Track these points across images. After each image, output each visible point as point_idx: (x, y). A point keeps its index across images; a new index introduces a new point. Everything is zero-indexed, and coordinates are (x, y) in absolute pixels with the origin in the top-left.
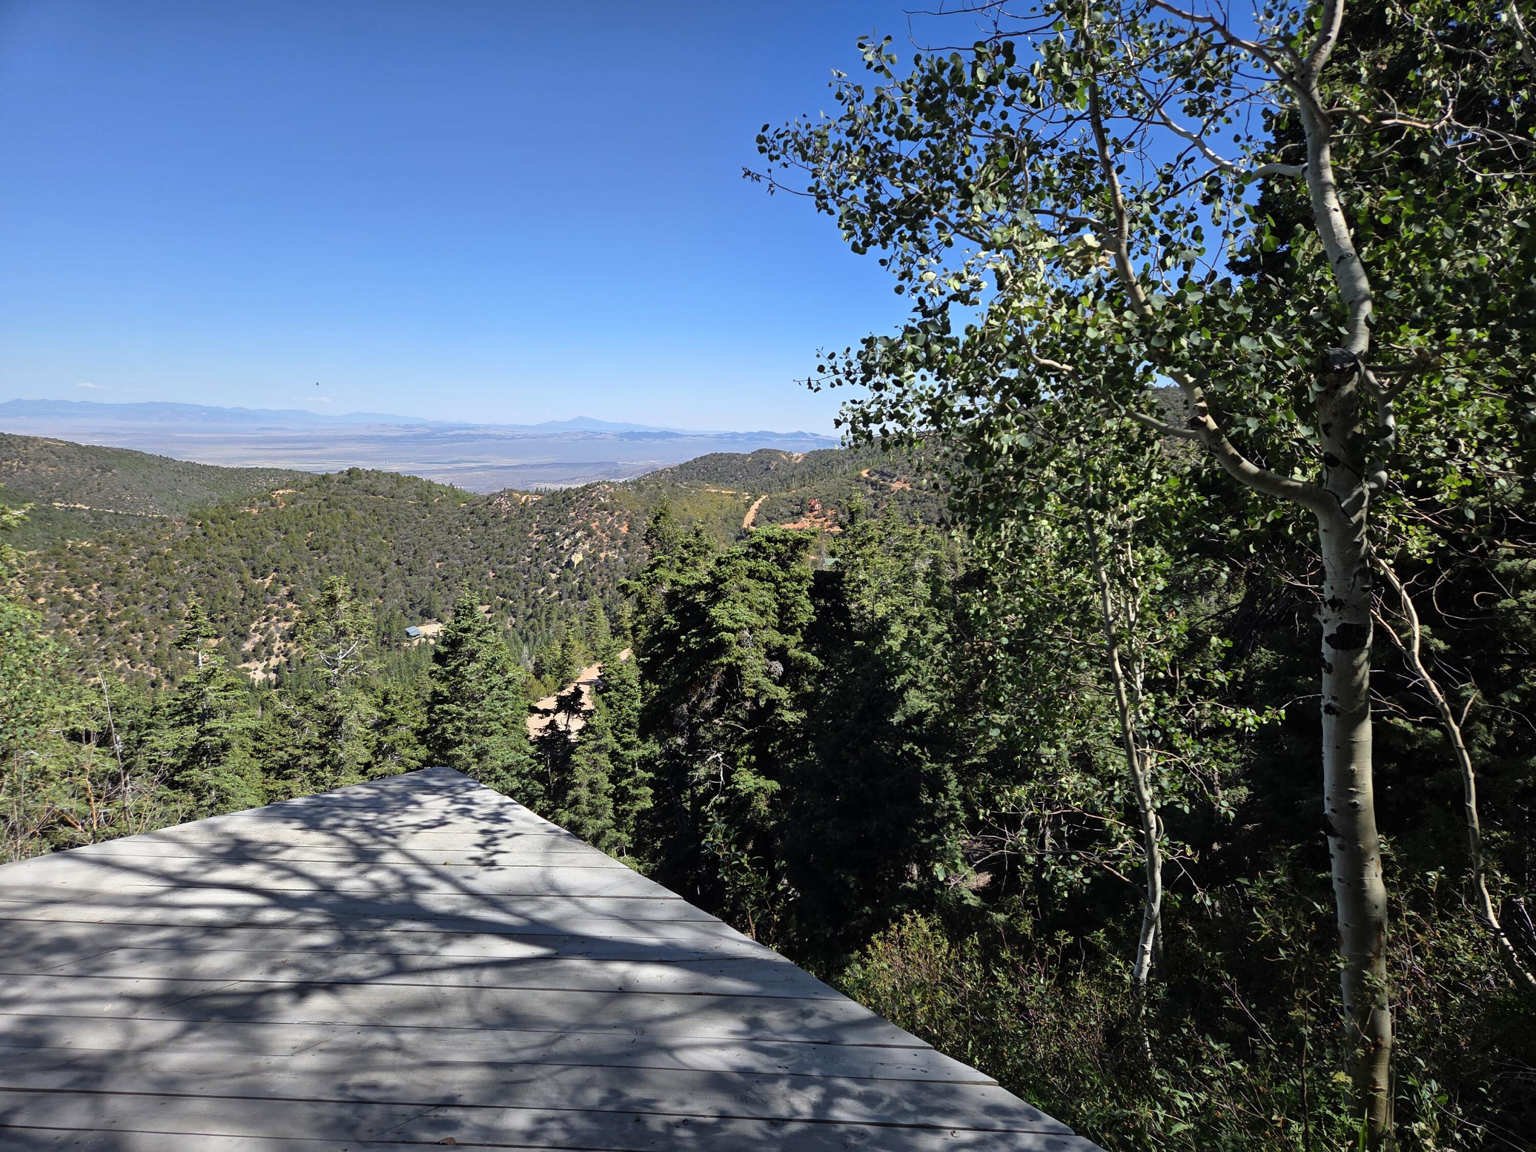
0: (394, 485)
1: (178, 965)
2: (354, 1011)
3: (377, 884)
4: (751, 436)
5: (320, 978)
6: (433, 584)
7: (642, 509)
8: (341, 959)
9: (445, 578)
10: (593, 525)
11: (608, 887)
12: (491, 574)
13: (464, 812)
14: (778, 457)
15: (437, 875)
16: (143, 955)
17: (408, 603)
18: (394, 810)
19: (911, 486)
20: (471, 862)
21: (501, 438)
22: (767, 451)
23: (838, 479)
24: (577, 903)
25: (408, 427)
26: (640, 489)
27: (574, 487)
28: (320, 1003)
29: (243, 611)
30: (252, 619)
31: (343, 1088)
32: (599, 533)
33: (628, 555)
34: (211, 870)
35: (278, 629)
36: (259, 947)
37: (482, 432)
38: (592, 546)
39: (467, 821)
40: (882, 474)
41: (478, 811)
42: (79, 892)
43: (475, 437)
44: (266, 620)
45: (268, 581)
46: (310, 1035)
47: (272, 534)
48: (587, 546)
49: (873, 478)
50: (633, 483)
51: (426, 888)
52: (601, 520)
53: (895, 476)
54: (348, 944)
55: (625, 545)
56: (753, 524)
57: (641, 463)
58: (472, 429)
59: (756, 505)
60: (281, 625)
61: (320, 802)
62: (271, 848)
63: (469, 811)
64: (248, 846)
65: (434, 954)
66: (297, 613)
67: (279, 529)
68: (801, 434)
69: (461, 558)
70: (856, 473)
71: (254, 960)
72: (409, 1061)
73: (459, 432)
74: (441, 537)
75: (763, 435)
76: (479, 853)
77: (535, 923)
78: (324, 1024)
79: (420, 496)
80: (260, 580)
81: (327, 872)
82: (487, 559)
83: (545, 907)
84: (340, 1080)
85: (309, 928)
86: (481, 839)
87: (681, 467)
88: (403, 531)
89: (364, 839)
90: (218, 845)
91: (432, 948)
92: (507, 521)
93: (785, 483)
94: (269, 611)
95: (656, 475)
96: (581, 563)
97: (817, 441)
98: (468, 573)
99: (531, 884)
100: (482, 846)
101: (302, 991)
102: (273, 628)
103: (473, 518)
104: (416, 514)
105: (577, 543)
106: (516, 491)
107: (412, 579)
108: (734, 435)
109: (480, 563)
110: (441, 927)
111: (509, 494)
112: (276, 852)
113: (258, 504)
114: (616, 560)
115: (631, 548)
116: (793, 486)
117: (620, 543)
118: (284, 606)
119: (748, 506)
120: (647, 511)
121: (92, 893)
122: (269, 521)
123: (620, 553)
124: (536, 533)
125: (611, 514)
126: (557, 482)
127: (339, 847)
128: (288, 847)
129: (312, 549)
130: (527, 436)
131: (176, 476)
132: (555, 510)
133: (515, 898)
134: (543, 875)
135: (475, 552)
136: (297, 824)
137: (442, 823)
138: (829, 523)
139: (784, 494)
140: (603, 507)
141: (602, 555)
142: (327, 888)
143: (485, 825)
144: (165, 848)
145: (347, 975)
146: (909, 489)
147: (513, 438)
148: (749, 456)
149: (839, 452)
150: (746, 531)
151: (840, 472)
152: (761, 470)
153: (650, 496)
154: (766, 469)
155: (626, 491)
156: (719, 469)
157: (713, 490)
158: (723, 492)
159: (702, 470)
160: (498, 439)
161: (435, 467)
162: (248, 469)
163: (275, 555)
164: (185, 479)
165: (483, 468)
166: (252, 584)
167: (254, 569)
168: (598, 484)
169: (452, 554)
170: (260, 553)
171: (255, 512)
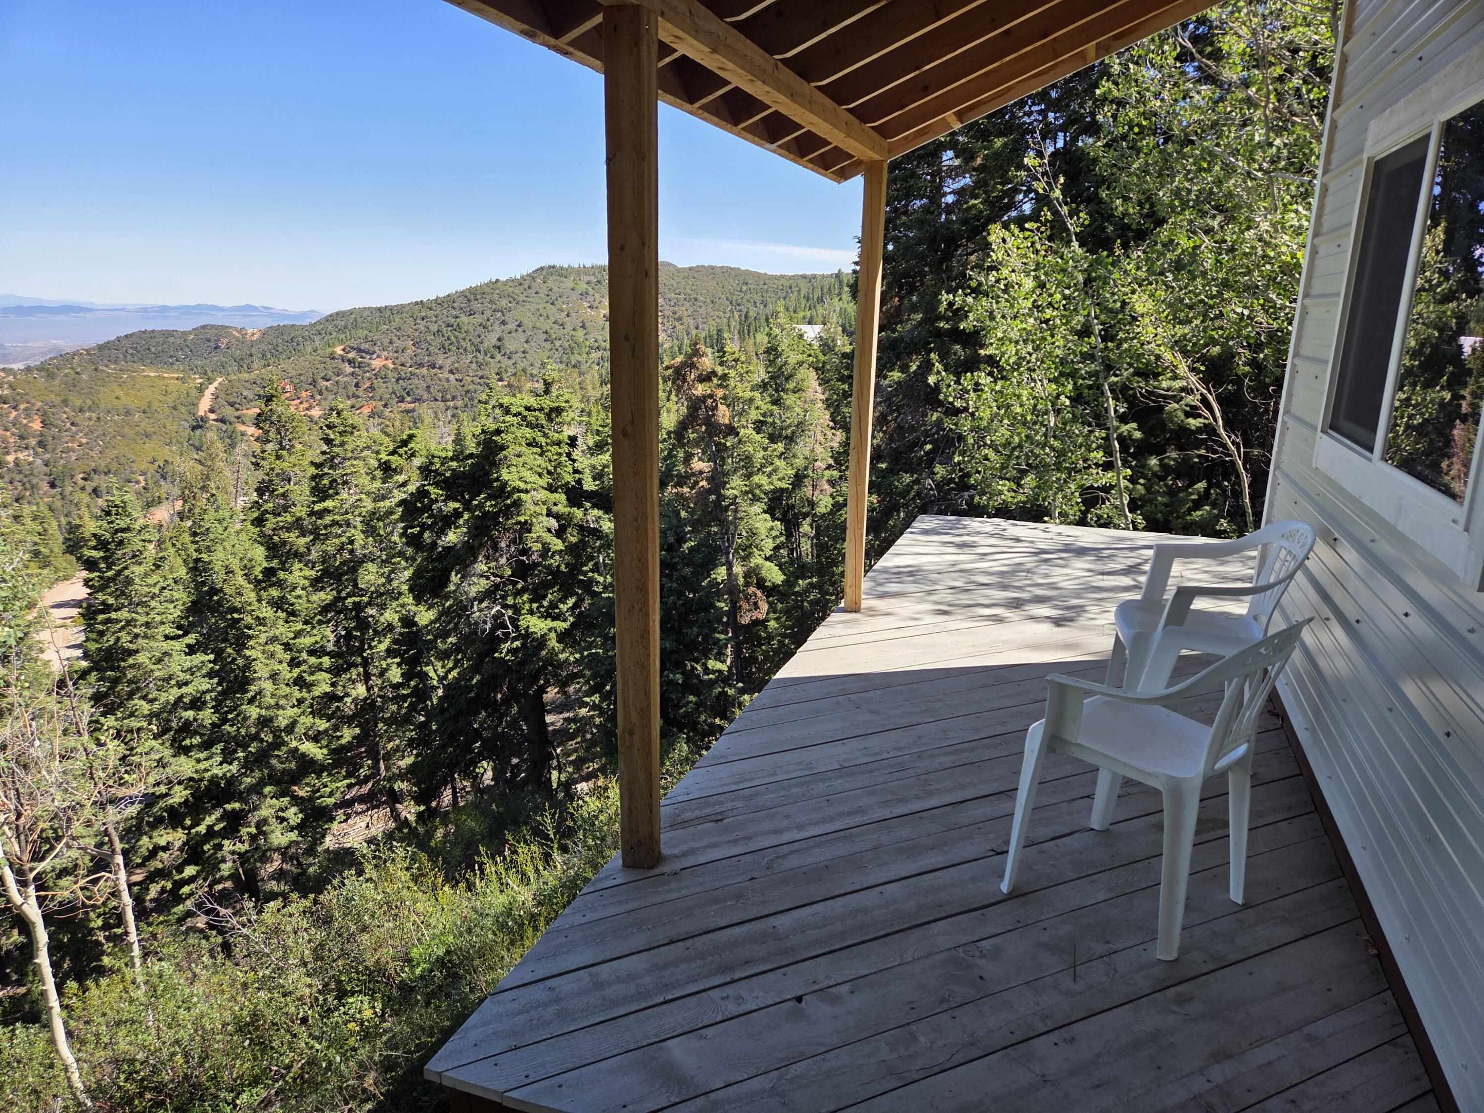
4: (186, 310)
7: (57, 400)
14: (229, 335)
19: (394, 363)
22: (213, 327)
23: (309, 357)
26: (51, 376)
33: (47, 456)
40: (359, 350)
49: (350, 356)
50: (41, 368)
53: (374, 352)
55: (42, 444)
56: (212, 411)
57: (40, 344)
59: (212, 389)
68: (249, 307)
70: (329, 350)
75: (201, 309)
87: (100, 348)
93: (242, 363)
95: (67, 358)
97: (271, 315)
108: (164, 309)
114: (30, 464)
115: (50, 448)
116: (255, 366)
117: (33, 442)
119: (201, 390)
120: (65, 402)
123: (36, 454)
138: (305, 405)
139: (245, 376)
141: (10, 458)
146: (392, 366)
148: (190, 333)
149: (303, 327)
150: (204, 419)
151: (309, 349)
152: (209, 349)
153: (66, 383)
154: (216, 348)
155: (31, 380)
156: (153, 349)
157: (152, 374)
158: (166, 375)
159: (130, 351)
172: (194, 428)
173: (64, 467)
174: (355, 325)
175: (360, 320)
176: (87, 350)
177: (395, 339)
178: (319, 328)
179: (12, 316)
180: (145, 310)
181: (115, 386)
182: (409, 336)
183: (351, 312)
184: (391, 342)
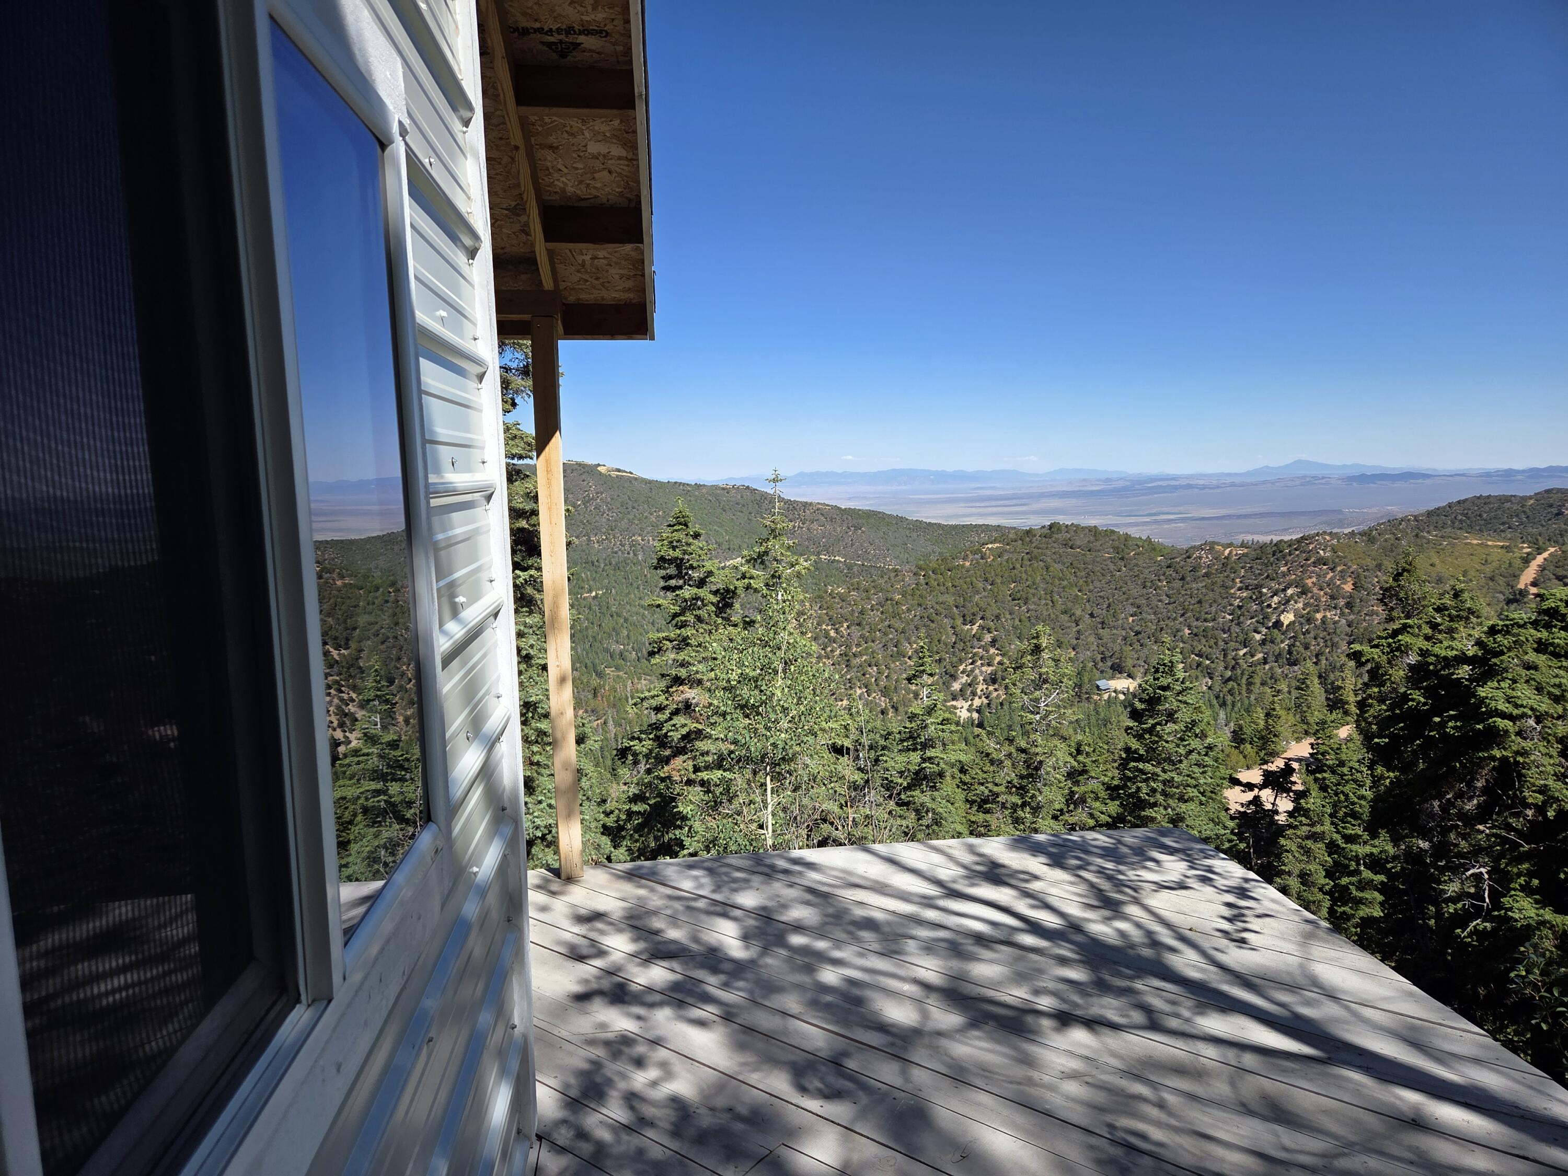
0: (1092, 538)
1: (955, 964)
2: (1114, 1054)
3: (1122, 934)
4: (1534, 473)
5: (1079, 1013)
6: (1125, 639)
7: (1372, 564)
8: (1095, 1000)
9: (1137, 633)
10: (1309, 582)
11: (1385, 999)
12: (1187, 631)
13: (1205, 880)
15: (1183, 939)
16: (929, 948)
17: (1100, 656)
18: (1133, 863)
20: (1218, 934)
21: (1204, 487)
22: (1560, 490)
24: (1347, 1008)
25: (1108, 480)
26: (1372, 540)
27: (1287, 538)
28: (1079, 1036)
29: (954, 653)
30: (961, 661)
31: (1111, 1127)
32: (1315, 590)
33: (1352, 617)
34: (973, 885)
35: (981, 672)
36: (1021, 967)
37: (1183, 482)
38: (1306, 605)
39: (1208, 890)
41: (1220, 882)
42: (877, 882)
43: (1176, 488)
44: (972, 664)
45: (975, 627)
46: (1074, 1064)
47: (980, 585)
48: (1300, 605)
50: (1362, 534)
51: (1173, 950)
52: (1318, 576)
54: (1102, 987)
55: (1349, 605)
56: (1534, 584)
57: (1374, 510)
58: (1174, 479)
59: (1540, 559)
60: (984, 669)
61: (1060, 842)
62: (1022, 876)
63: (1211, 880)
64: (1003, 871)
65: (1187, 1020)
66: (998, 659)
67: (986, 580)
69: (1155, 613)
71: (1020, 977)
72: (1173, 1122)
73: (1160, 483)
74: (1135, 591)
75: (1553, 471)
76: (1226, 926)
77: (1298, 1017)
78: (1087, 1058)
79: (1116, 549)
80: (968, 627)
81: (1074, 910)
82: (1182, 615)
83: (1308, 1003)
84: (1109, 1118)
85: (1063, 961)
86: (1227, 912)
87: (1429, 514)
88: (1097, 584)
89: (1105, 885)
90: (978, 864)
91: (1186, 1013)
92: (1207, 575)
94: (975, 655)
95: (1394, 524)
96: (1292, 624)
98: (1162, 629)
99: (1288, 973)
100: (1229, 920)
101: (1064, 1019)
102: (977, 671)
103: (1170, 572)
104: (1112, 567)
105: (1288, 601)
106: (1218, 544)
107: (1105, 633)
108: (1510, 472)
109: (1175, 619)
110: (1193, 994)
111: (1210, 546)
112: (1027, 881)
113: (971, 557)
114: (1335, 623)
115: (1356, 609)
117: (1342, 602)
118: (987, 651)
119: (1527, 560)
120: (1379, 567)
121: (887, 886)
122: (979, 573)
123: (1342, 614)
124: (1240, 589)
125: (1333, 569)
126: (1266, 533)
127: (1081, 889)
128: (1036, 878)
129: (1014, 600)
130: (1233, 485)
131: (907, 533)
132: (1262, 564)
133: (1272, 984)
134: (1301, 966)
135: (1170, 607)
136: (1043, 859)
137: (1182, 886)
140: (1322, 561)
141: (1319, 616)
142: (1074, 926)
143: (1230, 898)
144: (937, 858)
145: (1102, 1016)
147: (1218, 487)
148: (1530, 498)
150: (1523, 593)
152: (1549, 516)
153: (1384, 548)
154: (1557, 514)
155: (1352, 543)
156: (1485, 516)
157: (1475, 542)
158: (1490, 543)
159: (1460, 517)
160: (1201, 489)
161: (1132, 520)
162: (963, 526)
163: (982, 604)
164: (914, 535)
165: (1183, 520)
166: (962, 630)
167: (964, 616)
168: (1318, 534)
169: (1146, 609)
170: (970, 601)
171: (967, 564)
172: (1509, 602)
173: (1366, 629)
176: (1415, 517)
179: (1355, 484)
180: (1488, 475)
181: (1432, 553)
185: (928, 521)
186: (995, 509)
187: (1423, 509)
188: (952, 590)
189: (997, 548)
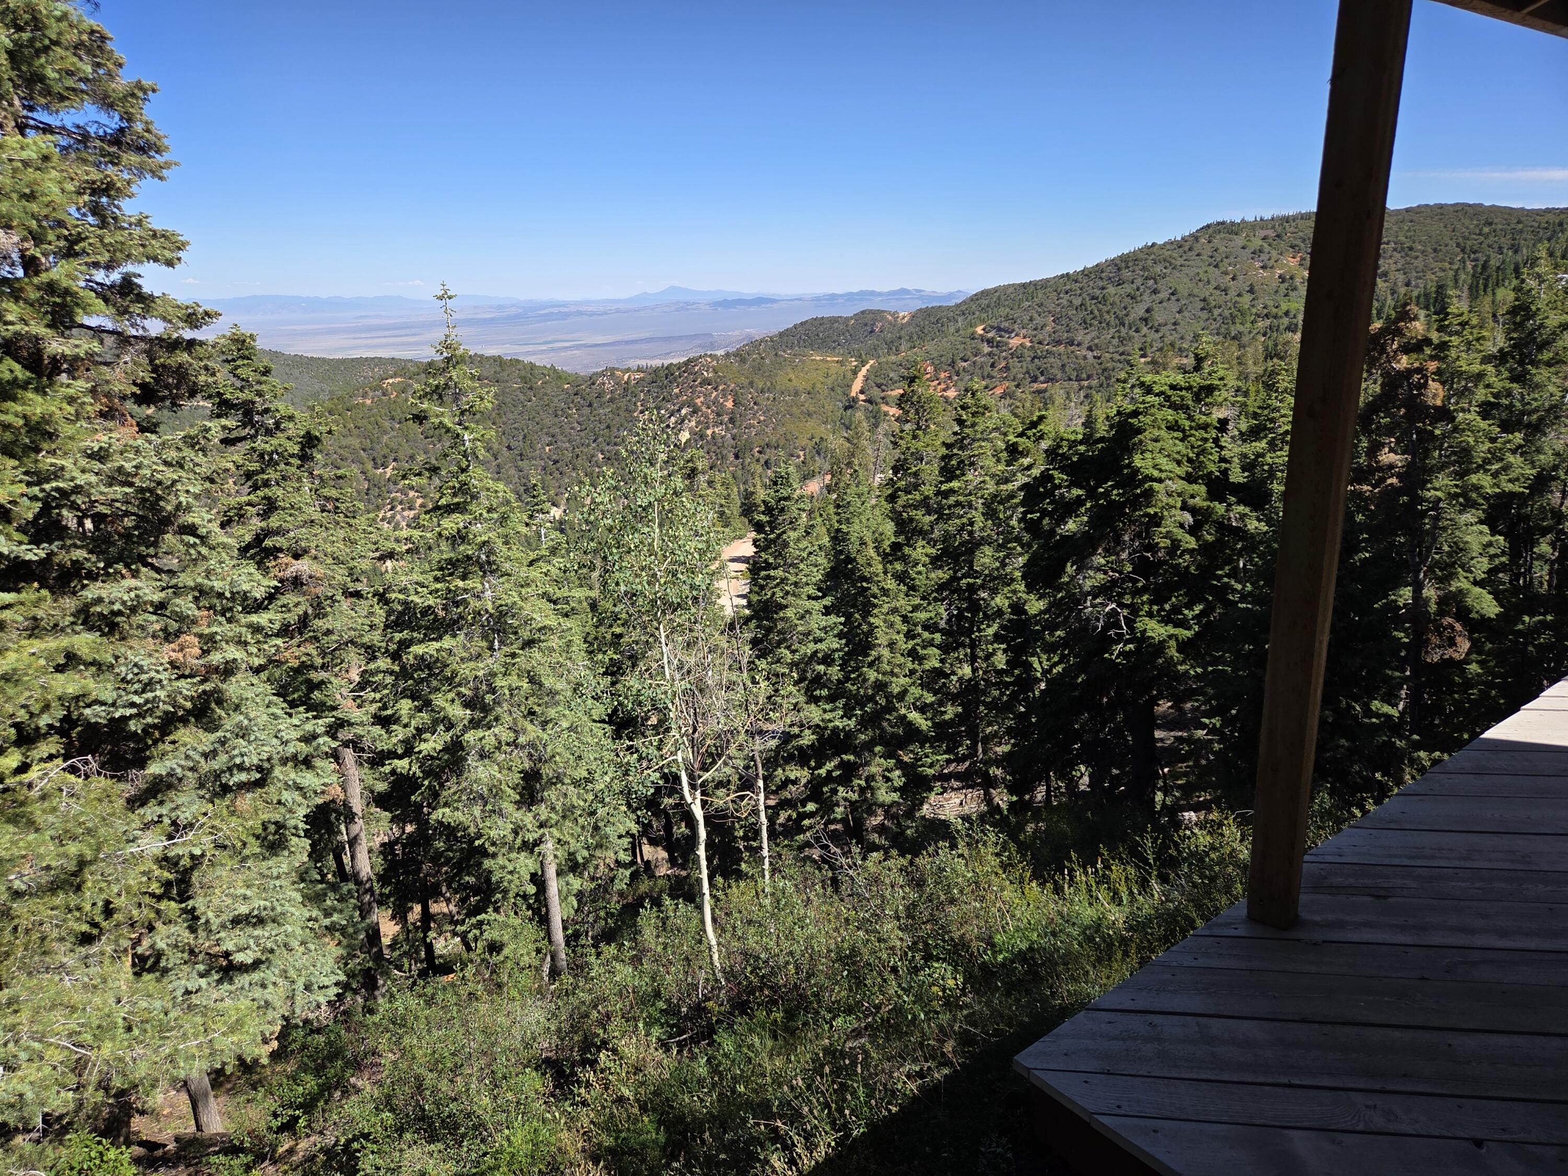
0: (498, 369)
4: (850, 297)
6: (544, 469)
7: (745, 382)
9: (556, 462)
10: (698, 401)
12: (601, 456)
14: (883, 318)
17: (522, 488)
19: (1031, 341)
21: (592, 314)
22: (870, 312)
23: (951, 338)
25: (500, 307)
26: (743, 361)
27: (675, 361)
29: (369, 501)
30: (378, 508)
32: (704, 409)
33: (735, 431)
35: (403, 517)
37: (573, 309)
38: (698, 423)
40: (999, 329)
43: (565, 316)
44: (391, 510)
45: (389, 471)
47: (387, 424)
48: (693, 424)
49: (990, 335)
50: (736, 354)
52: (705, 395)
53: (1013, 331)
55: (732, 420)
56: (862, 392)
57: (737, 333)
58: (564, 306)
59: (864, 371)
60: (406, 513)
66: (420, 501)
67: (393, 418)
68: (904, 291)
69: (569, 441)
70: (970, 330)
73: (551, 310)
74: (548, 420)
75: (862, 295)
79: (524, 379)
80: (381, 470)
82: (595, 441)
87: (781, 335)
88: (510, 416)
92: (611, 400)
93: (892, 346)
94: (393, 500)
95: (755, 345)
96: (688, 441)
97: (921, 298)
98: (578, 456)
102: (398, 517)
103: (578, 399)
104: (522, 397)
105: (683, 421)
106: (618, 369)
107: (524, 464)
108: (833, 297)
109: (588, 445)
111: (611, 372)
113: (371, 394)
114: (723, 437)
115: (737, 424)
116: (903, 348)
117: (726, 418)
118: (406, 495)
119: (855, 372)
120: (751, 384)
122: (383, 411)
123: (727, 429)
124: (642, 412)
125: (716, 389)
126: (652, 358)
129: (426, 438)
130: (618, 311)
131: (287, 369)
132: (658, 387)
135: (582, 434)
138: (943, 386)
139: (893, 358)
140: (706, 382)
141: (709, 432)
146: (1029, 344)
147: (605, 313)
148: (851, 318)
149: (949, 308)
150: (855, 400)
151: (952, 330)
152: (866, 333)
153: (753, 367)
154: (871, 332)
155: (729, 364)
156: (821, 335)
157: (818, 358)
158: (829, 359)
159: (803, 337)
160: (591, 315)
161: (530, 348)
162: (353, 360)
163: (392, 445)
164: (296, 372)
165: (577, 347)
166: (375, 475)
167: (374, 459)
168: (700, 357)
169: (560, 437)
170: (378, 443)
171: (368, 402)
172: (846, 408)
173: (746, 440)
174: (998, 304)
175: (1003, 298)
177: (1035, 315)
178: (963, 308)
180: (817, 300)
181: (789, 370)
182: (1050, 312)
183: (996, 290)
184: (1031, 320)
185: (309, 355)
186: (384, 341)
187: (775, 330)
188: (356, 432)
189: (399, 383)
